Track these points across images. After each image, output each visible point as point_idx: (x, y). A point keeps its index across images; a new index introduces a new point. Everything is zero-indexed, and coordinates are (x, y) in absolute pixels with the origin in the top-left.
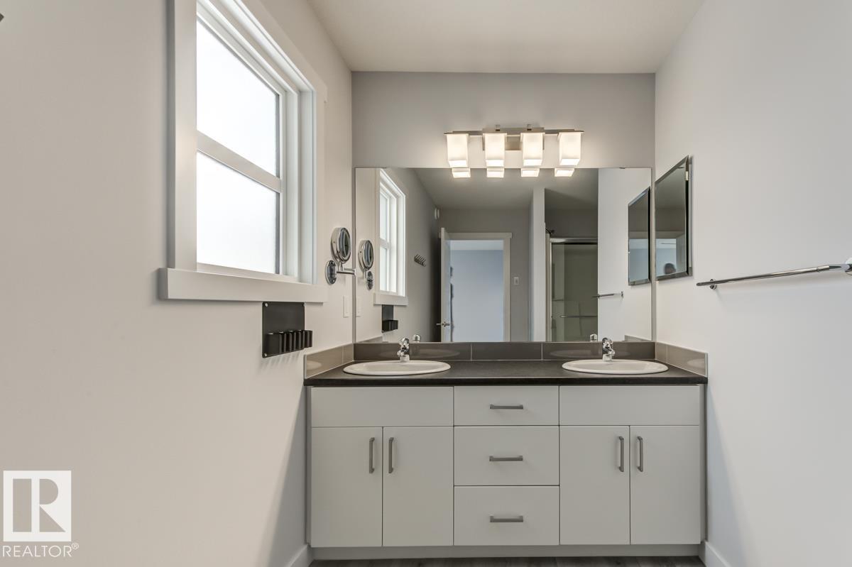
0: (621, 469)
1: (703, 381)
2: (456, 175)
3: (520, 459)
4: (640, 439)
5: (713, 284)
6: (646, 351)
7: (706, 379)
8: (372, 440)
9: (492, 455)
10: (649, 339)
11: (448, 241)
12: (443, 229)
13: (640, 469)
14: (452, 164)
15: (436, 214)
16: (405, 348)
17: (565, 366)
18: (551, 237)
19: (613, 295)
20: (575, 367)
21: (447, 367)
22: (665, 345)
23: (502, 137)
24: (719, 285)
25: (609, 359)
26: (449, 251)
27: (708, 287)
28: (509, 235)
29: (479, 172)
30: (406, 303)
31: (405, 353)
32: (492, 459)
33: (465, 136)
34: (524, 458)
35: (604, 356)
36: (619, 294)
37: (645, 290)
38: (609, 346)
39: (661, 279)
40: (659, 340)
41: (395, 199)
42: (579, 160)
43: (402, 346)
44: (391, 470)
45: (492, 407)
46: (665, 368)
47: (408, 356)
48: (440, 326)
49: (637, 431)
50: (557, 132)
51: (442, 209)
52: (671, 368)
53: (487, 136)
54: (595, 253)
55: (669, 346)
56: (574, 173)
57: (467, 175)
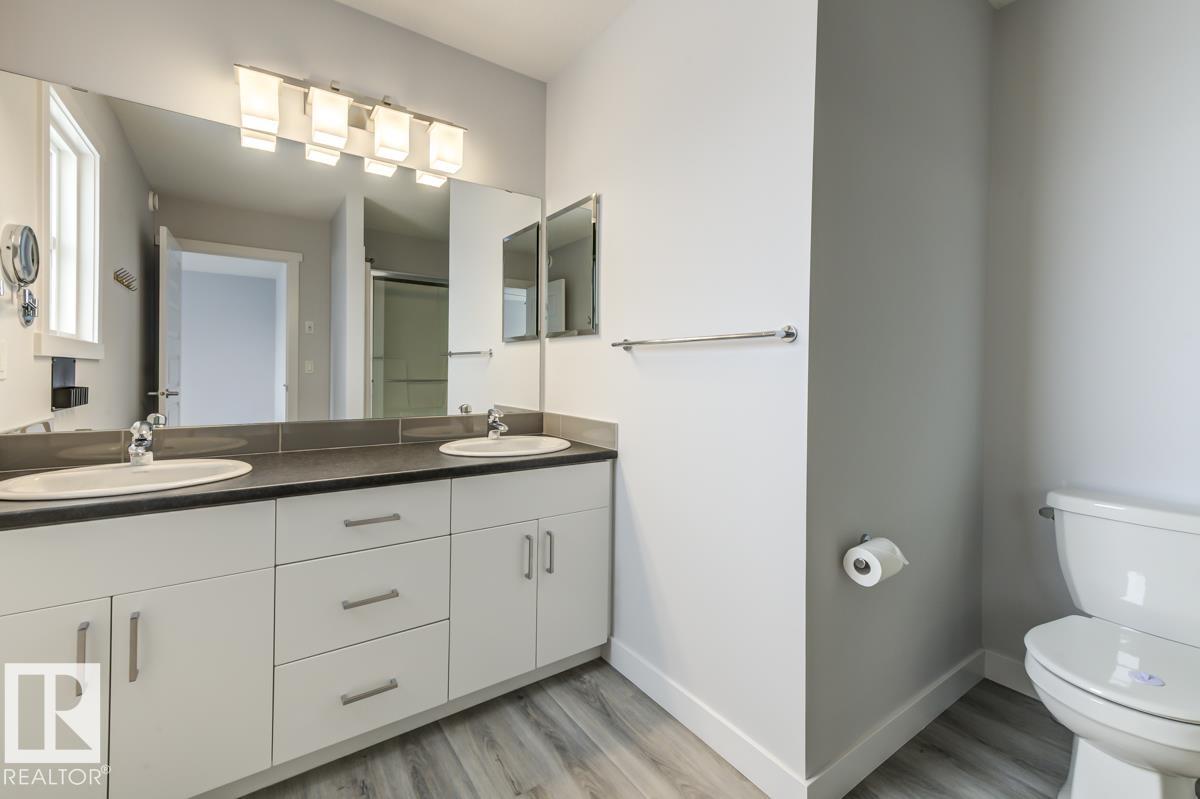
0: (528, 576)
1: (612, 455)
2: (247, 142)
3: (394, 594)
4: (549, 533)
5: (627, 346)
6: (532, 424)
7: (616, 452)
8: (83, 628)
9: (345, 599)
10: (536, 409)
11: (177, 253)
12: (163, 231)
13: (550, 571)
14: (248, 122)
15: (152, 202)
16: (141, 440)
17: (444, 449)
18: (372, 268)
19: (479, 353)
20: (457, 450)
21: (246, 468)
22: (559, 416)
23: (344, 102)
24: (634, 347)
25: (496, 437)
26: (177, 272)
27: (621, 348)
28: (298, 257)
29: (291, 148)
30: (100, 355)
31: (148, 449)
32: (347, 606)
33: (277, 81)
34: (399, 591)
35: (491, 432)
36: (485, 353)
37: (531, 349)
38: (497, 420)
39: (554, 335)
40: (547, 410)
41: (74, 158)
42: (460, 167)
43: (136, 436)
44: (134, 674)
45: (348, 524)
46: (568, 444)
47: (150, 455)
48: (156, 397)
49: (546, 526)
50: (431, 120)
51: (164, 197)
52: (574, 444)
53: (315, 93)
54: (446, 298)
55: (563, 416)
56: (443, 185)
57: (270, 146)
